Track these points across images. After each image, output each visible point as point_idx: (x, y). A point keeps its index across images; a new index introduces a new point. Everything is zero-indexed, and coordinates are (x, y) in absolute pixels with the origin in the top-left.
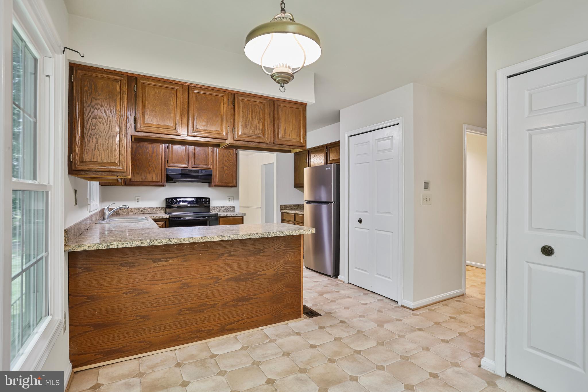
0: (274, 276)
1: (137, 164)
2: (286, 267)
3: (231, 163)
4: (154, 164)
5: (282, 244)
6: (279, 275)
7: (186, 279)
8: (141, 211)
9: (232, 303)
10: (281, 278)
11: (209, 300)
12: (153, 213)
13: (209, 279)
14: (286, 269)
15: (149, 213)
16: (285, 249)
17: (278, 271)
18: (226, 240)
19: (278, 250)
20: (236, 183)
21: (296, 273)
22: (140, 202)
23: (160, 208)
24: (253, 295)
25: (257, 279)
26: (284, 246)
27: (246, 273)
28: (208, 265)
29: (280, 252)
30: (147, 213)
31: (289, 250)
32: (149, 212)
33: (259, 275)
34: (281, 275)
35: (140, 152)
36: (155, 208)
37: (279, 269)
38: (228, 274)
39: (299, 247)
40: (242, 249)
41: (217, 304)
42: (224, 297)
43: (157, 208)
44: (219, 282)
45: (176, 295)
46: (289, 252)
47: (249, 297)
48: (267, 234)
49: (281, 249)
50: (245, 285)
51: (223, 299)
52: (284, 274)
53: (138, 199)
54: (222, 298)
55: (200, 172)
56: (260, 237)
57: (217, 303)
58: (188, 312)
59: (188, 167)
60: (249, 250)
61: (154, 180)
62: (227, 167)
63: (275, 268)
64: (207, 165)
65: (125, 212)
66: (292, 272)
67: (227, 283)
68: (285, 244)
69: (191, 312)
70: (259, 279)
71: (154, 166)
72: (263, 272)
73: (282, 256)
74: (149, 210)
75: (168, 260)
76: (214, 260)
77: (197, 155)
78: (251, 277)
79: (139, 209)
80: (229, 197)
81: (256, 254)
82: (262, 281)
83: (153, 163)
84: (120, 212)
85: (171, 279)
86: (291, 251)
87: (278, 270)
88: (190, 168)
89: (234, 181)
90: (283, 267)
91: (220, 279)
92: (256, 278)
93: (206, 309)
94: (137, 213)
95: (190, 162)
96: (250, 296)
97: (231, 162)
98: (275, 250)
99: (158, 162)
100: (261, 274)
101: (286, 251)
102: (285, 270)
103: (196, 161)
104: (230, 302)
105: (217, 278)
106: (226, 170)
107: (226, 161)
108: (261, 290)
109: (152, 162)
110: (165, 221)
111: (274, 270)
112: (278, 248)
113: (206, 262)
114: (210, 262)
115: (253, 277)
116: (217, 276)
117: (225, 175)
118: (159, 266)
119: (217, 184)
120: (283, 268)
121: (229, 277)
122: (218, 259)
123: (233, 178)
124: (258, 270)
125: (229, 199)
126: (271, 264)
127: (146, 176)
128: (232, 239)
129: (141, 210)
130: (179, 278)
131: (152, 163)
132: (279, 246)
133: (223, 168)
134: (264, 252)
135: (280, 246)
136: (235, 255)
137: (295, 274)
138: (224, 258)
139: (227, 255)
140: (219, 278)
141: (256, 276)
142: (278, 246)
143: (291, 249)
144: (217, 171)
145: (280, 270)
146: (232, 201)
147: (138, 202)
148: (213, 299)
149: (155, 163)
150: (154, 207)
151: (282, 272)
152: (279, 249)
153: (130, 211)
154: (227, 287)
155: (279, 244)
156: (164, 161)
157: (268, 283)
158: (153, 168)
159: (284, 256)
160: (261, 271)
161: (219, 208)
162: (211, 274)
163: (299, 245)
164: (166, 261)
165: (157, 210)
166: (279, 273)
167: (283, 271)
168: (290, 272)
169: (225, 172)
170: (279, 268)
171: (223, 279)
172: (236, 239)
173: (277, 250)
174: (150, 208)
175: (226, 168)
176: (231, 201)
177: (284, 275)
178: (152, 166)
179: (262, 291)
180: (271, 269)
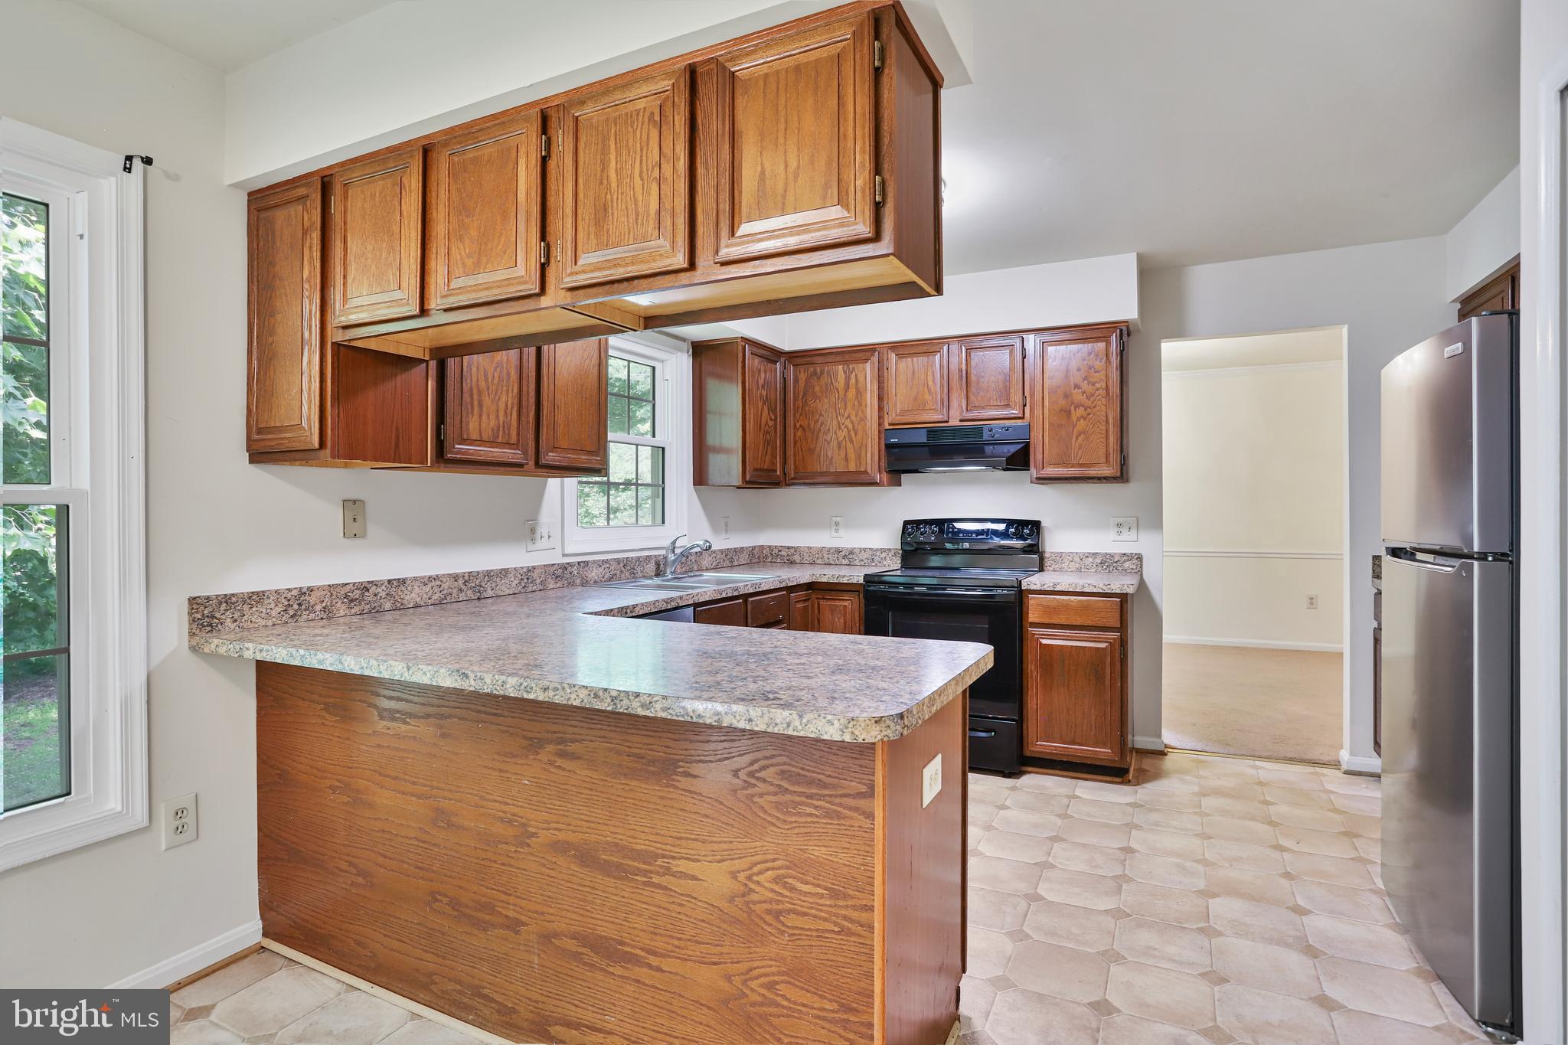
0: (731, 900)
1: (809, 425)
2: (790, 881)
3: (1098, 390)
4: (852, 422)
5: (773, 756)
6: (754, 903)
7: (445, 798)
8: (844, 557)
9: (571, 945)
10: (766, 927)
11: (503, 897)
12: (873, 564)
13: (502, 820)
14: (793, 889)
15: (862, 563)
16: (785, 784)
17: (752, 886)
18: (472, 689)
19: (753, 781)
20: (1124, 464)
21: (842, 928)
22: (842, 533)
23: (890, 550)
24: (642, 949)
25: (659, 886)
26: (783, 772)
27: (616, 845)
28: (501, 771)
29: (761, 795)
30: (857, 562)
31: (810, 797)
32: (862, 560)
33: (667, 871)
34: (768, 912)
35: (817, 389)
36: (877, 550)
37: (755, 878)
38: (557, 826)
39: (860, 795)
40: (604, 737)
41: (524, 924)
42: (545, 910)
43: (882, 551)
44: (529, 845)
45: (424, 842)
46: (809, 810)
47: (627, 949)
48: (613, 699)
49: (764, 781)
50: (614, 891)
51: (542, 914)
52: (778, 914)
53: (837, 524)
54: (539, 908)
55: (986, 435)
56: (583, 705)
57: (523, 918)
58: (449, 910)
59: (948, 422)
60: (627, 749)
61: (852, 467)
62: (1083, 406)
63: (738, 865)
64: (1007, 406)
65: (807, 559)
66: (826, 920)
67: (554, 860)
68: (784, 759)
69: (456, 913)
70: (666, 888)
71: (850, 426)
72: (682, 866)
73: (769, 819)
74: (864, 556)
75: (408, 720)
76: (516, 756)
77: (973, 378)
78: (638, 869)
79: (838, 551)
80: (1120, 520)
81: (653, 773)
82: (680, 905)
83: (849, 417)
84: (797, 558)
85: (414, 783)
86: (816, 807)
87: (749, 878)
88: (954, 422)
89: (1114, 457)
90: (778, 877)
91: (534, 835)
92: (656, 879)
93: (493, 926)
94: (833, 563)
95: (954, 403)
96: (633, 947)
97: (1098, 386)
98: (736, 781)
99: (860, 413)
100: (675, 869)
101: (788, 797)
102: (787, 893)
103: (972, 397)
104: (565, 936)
105: (524, 825)
106: (1078, 420)
107: (1077, 386)
108: (676, 943)
109: (846, 415)
110: (859, 591)
111: (734, 875)
112: (751, 774)
113: (496, 756)
114: (505, 759)
115: (645, 873)
116: (524, 821)
117: (1077, 439)
118: (391, 732)
119: (1051, 471)
120: (776, 880)
121: (561, 836)
122: (527, 757)
123: (1107, 445)
124: (664, 847)
125: (1119, 525)
126: (720, 842)
127: (832, 458)
128: (489, 690)
129: (843, 554)
130: (429, 786)
131: (847, 418)
132: (756, 767)
133: (1069, 412)
134: (687, 775)
135: (764, 768)
136: (579, 758)
137: (839, 933)
138: (543, 756)
139: (550, 748)
140: (531, 830)
141: (658, 873)
142: (752, 764)
143: (820, 797)
144: (1047, 426)
145: (758, 883)
146: (1133, 535)
147: (837, 530)
148: (512, 899)
149: (853, 418)
150: (874, 546)
151: (771, 895)
152: (758, 779)
153: (817, 556)
154: (552, 873)
155: (759, 755)
156: (876, 407)
157: (703, 921)
158: (849, 431)
159: (778, 819)
160: (674, 858)
161: (1077, 559)
162: (506, 804)
163: (863, 789)
164: (405, 723)
165: (883, 555)
166: (754, 897)
167: (773, 891)
168: (813, 911)
169: (1074, 426)
170: (756, 869)
171: (545, 836)
172: (502, 693)
173: (745, 781)
174: (865, 550)
175: (1081, 411)
176: (1127, 536)
177: (781, 918)
178: (846, 427)
179: (677, 947)
180: (719, 862)
